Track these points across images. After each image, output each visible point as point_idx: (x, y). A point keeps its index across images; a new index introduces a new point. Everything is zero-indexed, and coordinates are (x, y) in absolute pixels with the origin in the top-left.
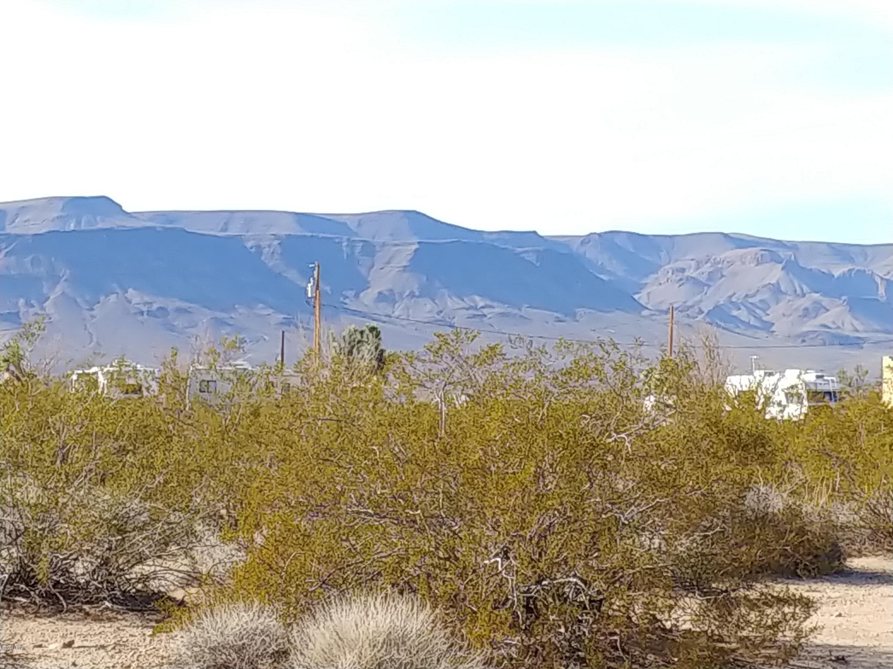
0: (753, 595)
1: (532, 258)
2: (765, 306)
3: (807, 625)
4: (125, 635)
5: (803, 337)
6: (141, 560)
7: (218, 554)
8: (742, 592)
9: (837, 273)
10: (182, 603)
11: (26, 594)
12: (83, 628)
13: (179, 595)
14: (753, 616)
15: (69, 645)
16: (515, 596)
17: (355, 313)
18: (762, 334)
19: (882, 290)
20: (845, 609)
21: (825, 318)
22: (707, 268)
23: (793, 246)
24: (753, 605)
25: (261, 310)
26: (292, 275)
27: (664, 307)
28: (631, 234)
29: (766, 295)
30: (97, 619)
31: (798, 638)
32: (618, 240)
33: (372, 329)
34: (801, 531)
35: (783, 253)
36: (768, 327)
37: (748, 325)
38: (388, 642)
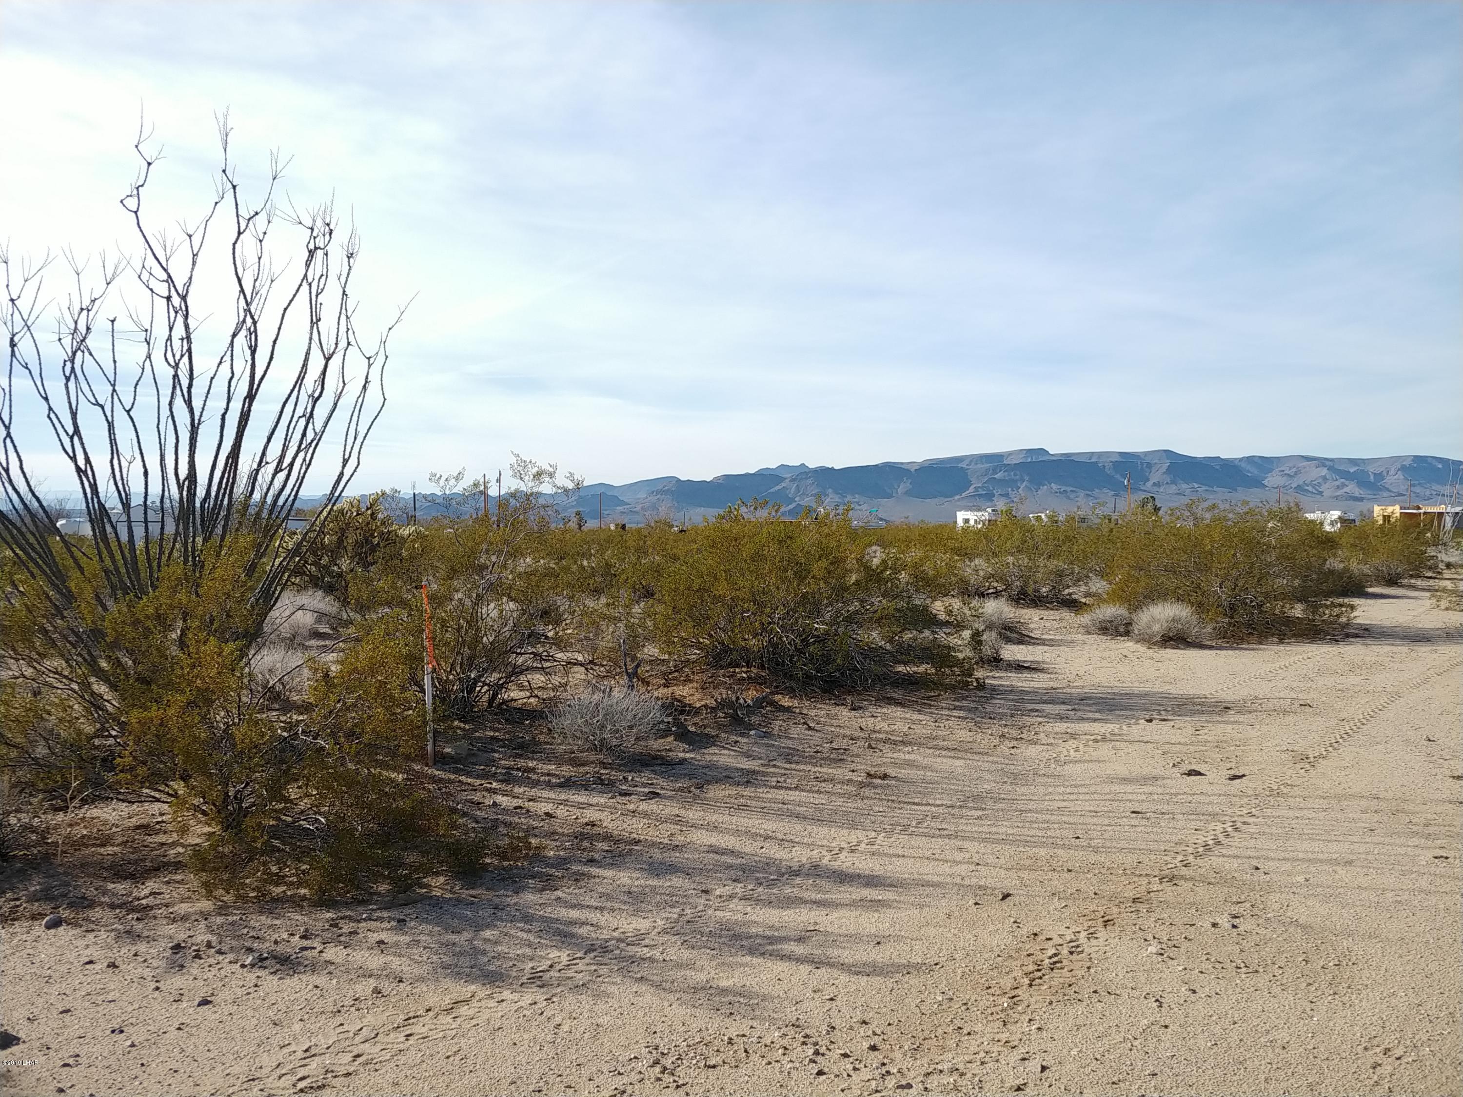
0: (1328, 603)
1: (1218, 467)
2: (1320, 484)
3: (1352, 615)
4: (1063, 615)
5: (1337, 497)
6: (1068, 587)
7: (1098, 585)
8: (1323, 602)
9: (1352, 471)
10: (1085, 604)
11: (1024, 599)
12: (1046, 613)
13: (1083, 600)
14: (1327, 612)
15: (1042, 619)
16: (1225, 603)
17: (1145, 491)
18: (1318, 496)
19: (1372, 477)
20: (1365, 609)
21: (1346, 489)
22: (1294, 470)
23: (1332, 460)
24: (1327, 607)
25: (1105, 490)
26: (1118, 477)
27: (1275, 486)
28: (1260, 457)
29: (1320, 480)
30: (1052, 609)
31: (1348, 620)
32: (1256, 460)
33: (1152, 497)
34: (1350, 577)
35: (1327, 463)
36: (1321, 493)
37: (1313, 493)
38: (1173, 620)
